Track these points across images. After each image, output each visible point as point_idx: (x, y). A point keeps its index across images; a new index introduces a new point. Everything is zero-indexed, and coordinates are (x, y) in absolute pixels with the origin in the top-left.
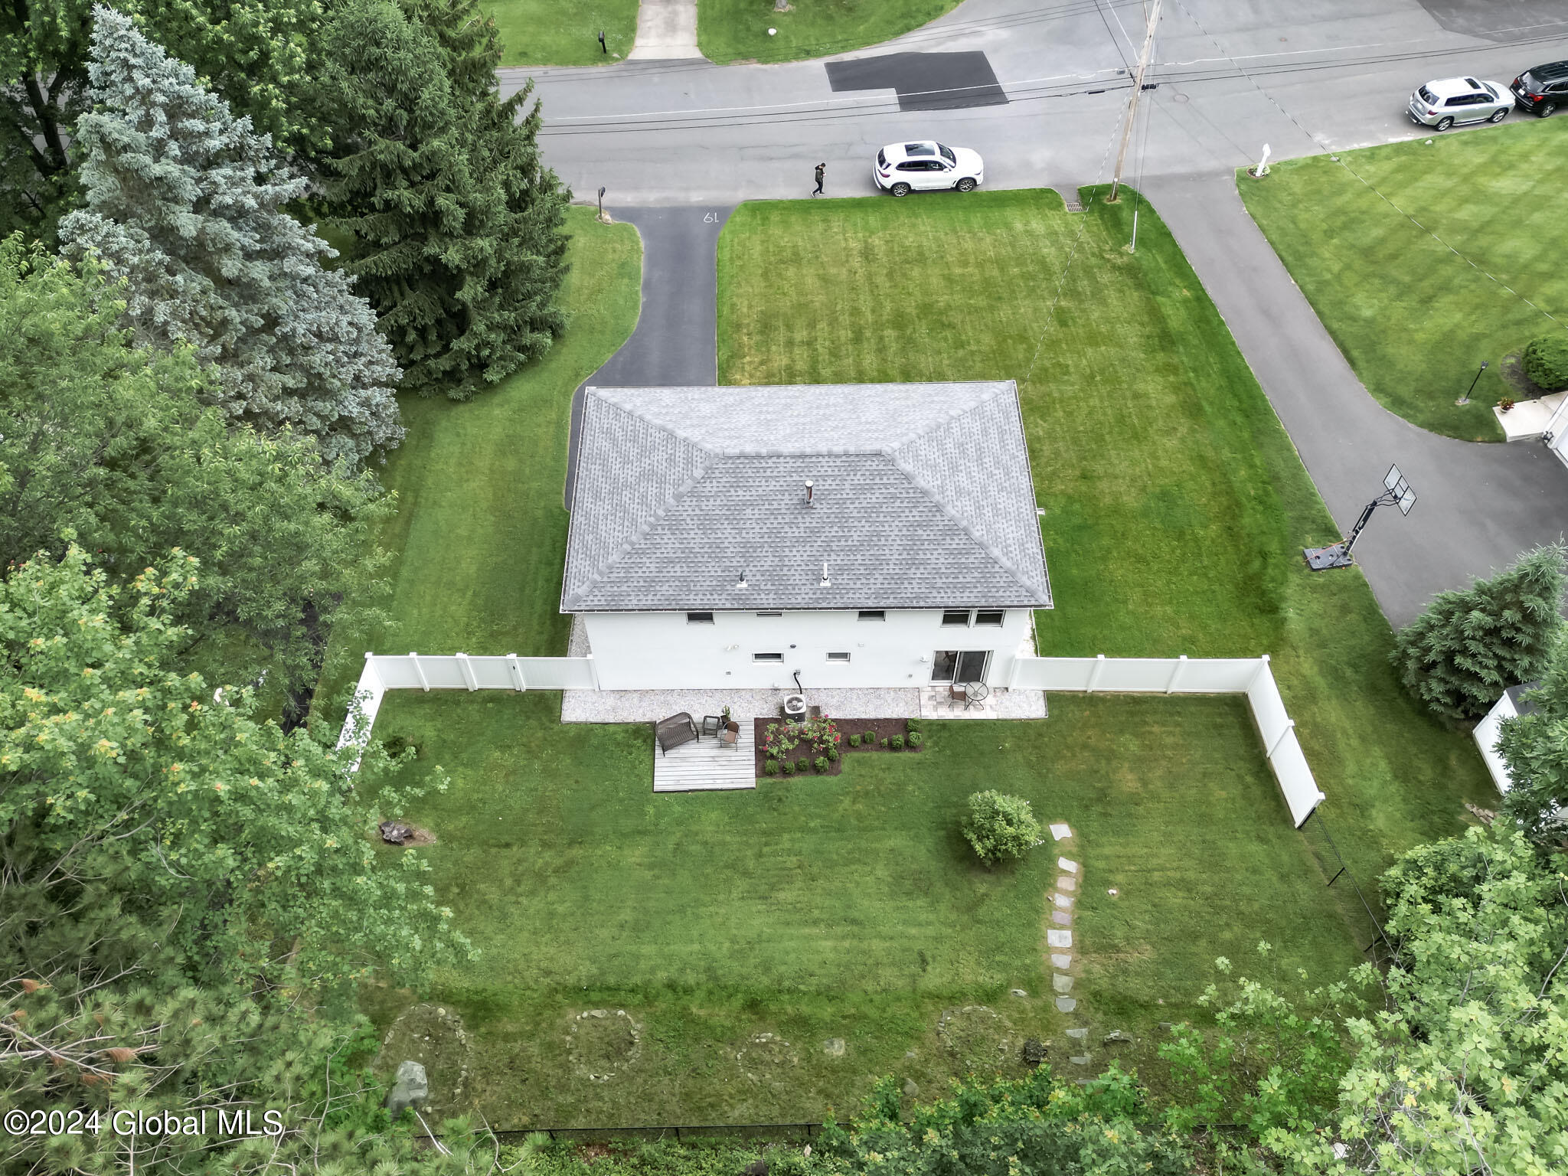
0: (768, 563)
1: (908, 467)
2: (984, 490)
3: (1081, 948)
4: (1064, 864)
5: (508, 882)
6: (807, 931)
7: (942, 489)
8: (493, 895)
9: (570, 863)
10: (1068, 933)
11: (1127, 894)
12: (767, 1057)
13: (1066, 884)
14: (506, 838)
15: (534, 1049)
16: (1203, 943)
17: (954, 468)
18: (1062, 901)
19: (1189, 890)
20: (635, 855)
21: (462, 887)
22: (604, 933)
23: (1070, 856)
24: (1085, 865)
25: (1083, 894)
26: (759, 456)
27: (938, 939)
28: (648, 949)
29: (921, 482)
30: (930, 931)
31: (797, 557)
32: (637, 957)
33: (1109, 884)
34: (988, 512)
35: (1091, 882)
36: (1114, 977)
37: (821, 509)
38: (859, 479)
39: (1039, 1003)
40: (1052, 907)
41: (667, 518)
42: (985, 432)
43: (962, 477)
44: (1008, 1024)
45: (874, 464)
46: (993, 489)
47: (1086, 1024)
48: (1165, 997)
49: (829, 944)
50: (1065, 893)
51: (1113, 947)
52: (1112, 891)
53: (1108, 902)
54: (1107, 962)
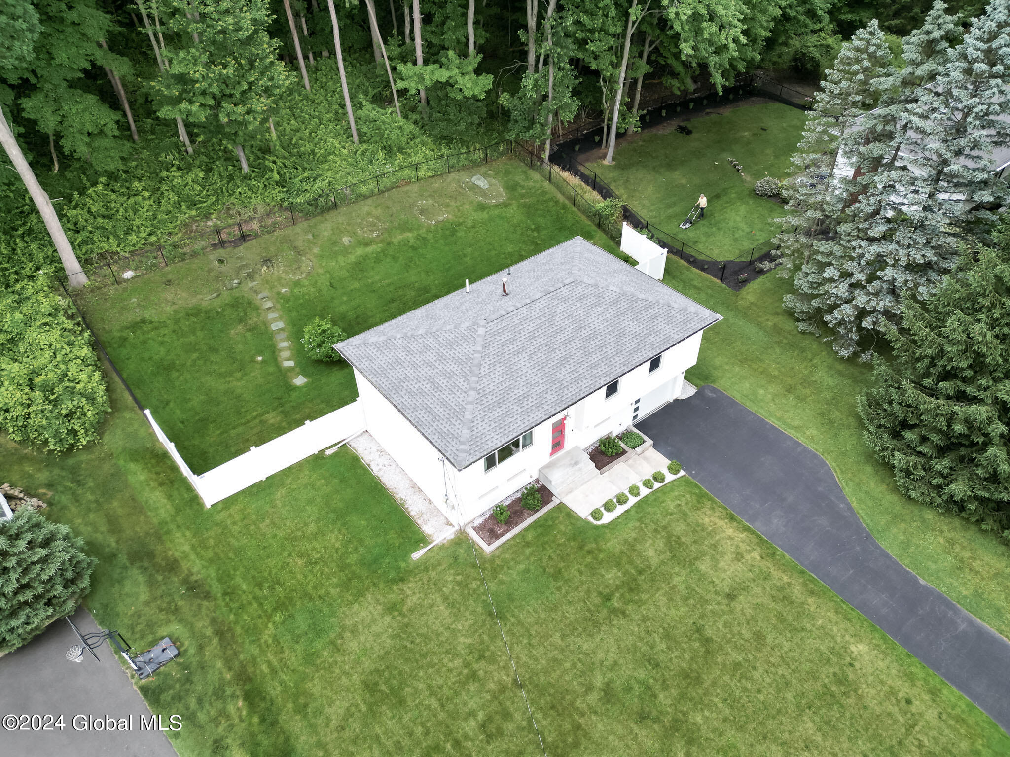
2: (415, 366)
3: (265, 324)
4: (289, 364)
6: (390, 281)
10: (275, 329)
11: (252, 361)
12: (370, 228)
13: (285, 354)
15: (453, 203)
16: (205, 348)
18: (283, 344)
22: (468, 250)
23: (290, 369)
24: (279, 367)
25: (273, 352)
27: (333, 298)
30: (336, 302)
31: (490, 289)
33: (263, 362)
34: (402, 355)
35: (272, 361)
36: (245, 314)
39: (275, 290)
40: (288, 339)
43: (431, 357)
44: (284, 275)
46: (410, 372)
47: (251, 289)
48: (218, 313)
49: (377, 278)
50: (283, 349)
51: (249, 330)
52: (260, 358)
53: (260, 353)
54: (250, 322)
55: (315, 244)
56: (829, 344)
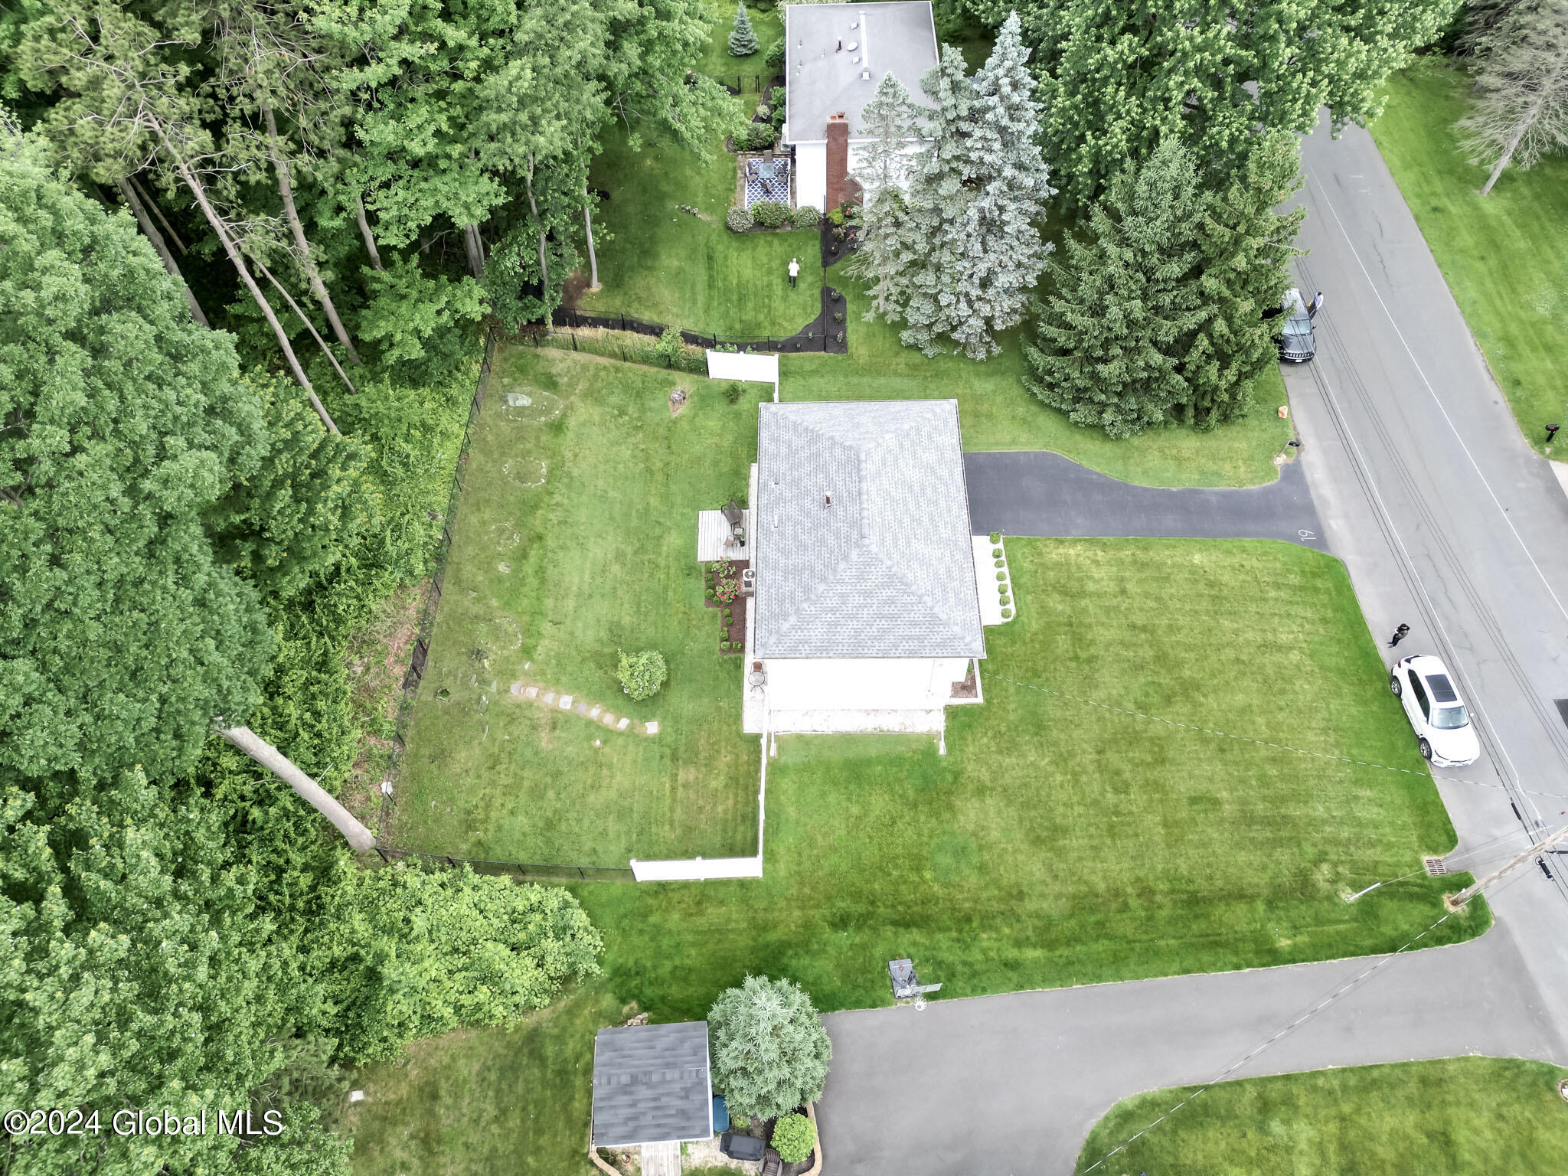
0: (788, 495)
1: (854, 554)
3: (555, 711)
4: (624, 723)
5: (642, 447)
6: (588, 572)
7: (842, 582)
8: (633, 440)
9: (652, 473)
10: (568, 707)
11: (596, 751)
12: (504, 537)
13: (608, 719)
14: (674, 447)
15: (528, 446)
16: (549, 780)
17: (867, 594)
18: (595, 713)
19: (592, 787)
20: (654, 501)
21: (641, 427)
22: (601, 483)
23: (631, 727)
24: (621, 734)
25: (598, 727)
26: (859, 470)
27: (572, 634)
28: (584, 499)
29: (842, 566)
30: (579, 633)
31: (792, 509)
32: (580, 494)
33: (605, 742)
35: (608, 735)
36: (530, 719)
37: (824, 514)
38: (844, 529)
39: (519, 674)
40: (591, 705)
41: (818, 436)
42: (914, 624)
44: (506, 653)
45: (855, 536)
47: (499, 692)
48: (509, 740)
49: (576, 580)
50: (601, 717)
51: (554, 728)
52: (598, 742)
53: (590, 738)
54: (543, 721)
55: (485, 597)
56: (963, 355)
